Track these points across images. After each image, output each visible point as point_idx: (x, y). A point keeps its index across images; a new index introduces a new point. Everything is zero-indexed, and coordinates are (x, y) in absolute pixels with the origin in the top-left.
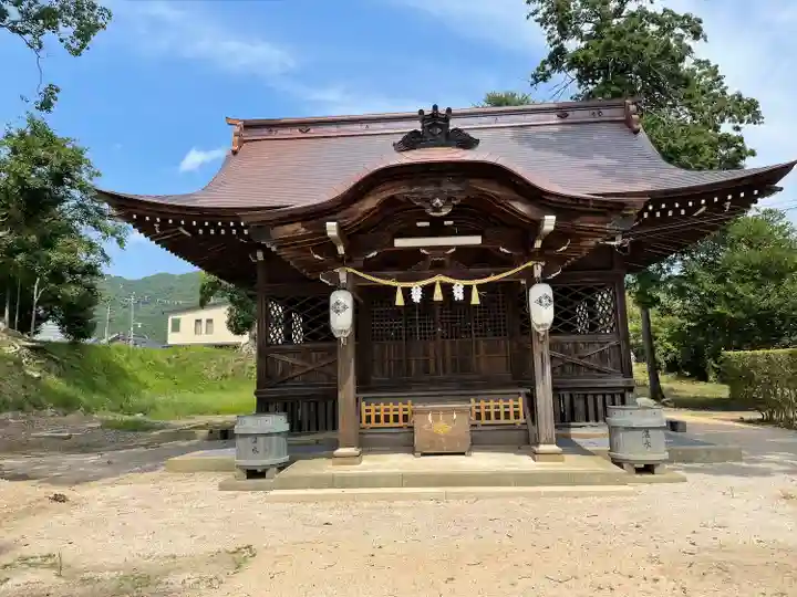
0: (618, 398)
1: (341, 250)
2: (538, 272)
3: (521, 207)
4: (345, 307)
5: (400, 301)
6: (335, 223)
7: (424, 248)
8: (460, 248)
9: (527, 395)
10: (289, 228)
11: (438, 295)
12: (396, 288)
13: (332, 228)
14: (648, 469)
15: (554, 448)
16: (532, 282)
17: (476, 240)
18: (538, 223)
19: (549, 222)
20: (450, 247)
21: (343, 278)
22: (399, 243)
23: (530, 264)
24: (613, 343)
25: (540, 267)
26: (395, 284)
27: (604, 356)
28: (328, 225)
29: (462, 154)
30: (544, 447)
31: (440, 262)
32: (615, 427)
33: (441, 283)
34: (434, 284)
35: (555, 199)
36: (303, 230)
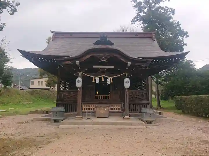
0: (145, 106)
1: (80, 68)
2: (127, 75)
3: (123, 60)
4: (80, 81)
5: (93, 81)
7: (100, 68)
8: (108, 68)
9: (123, 104)
10: (67, 62)
11: (103, 80)
12: (93, 78)
13: (78, 62)
14: (150, 123)
15: (128, 117)
16: (125, 78)
17: (113, 67)
18: (127, 64)
19: (129, 64)
20: (106, 68)
21: (80, 74)
22: (94, 67)
23: (125, 73)
24: (145, 93)
26: (92, 77)
27: (143, 96)
28: (77, 62)
29: (110, 47)
30: (126, 117)
31: (103, 71)
32: (143, 113)
33: (104, 77)
34: (102, 77)
35: (131, 58)
36: (71, 63)
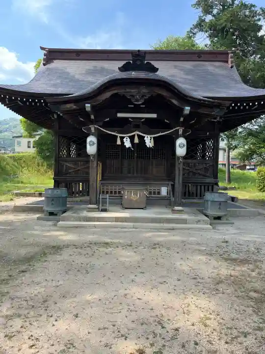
0: (210, 188)
1: (92, 117)
2: (181, 132)
3: (175, 102)
4: (94, 144)
5: (119, 142)
6: (89, 105)
7: (131, 118)
8: (147, 119)
9: (172, 185)
10: (68, 106)
11: (136, 140)
12: (117, 136)
13: (88, 106)
14: (219, 218)
15: (180, 208)
16: (178, 137)
17: (154, 116)
18: (183, 110)
19: (187, 109)
20: (143, 118)
21: (93, 130)
22: (119, 115)
23: (178, 128)
24: (211, 164)
25: (182, 130)
26: (117, 134)
27: (206, 169)
28: (86, 105)
29: (151, 76)
30: (176, 208)
31: (137, 125)
32: (207, 201)
33: (138, 135)
34: (134, 135)
35: (191, 99)
36: (75, 107)
